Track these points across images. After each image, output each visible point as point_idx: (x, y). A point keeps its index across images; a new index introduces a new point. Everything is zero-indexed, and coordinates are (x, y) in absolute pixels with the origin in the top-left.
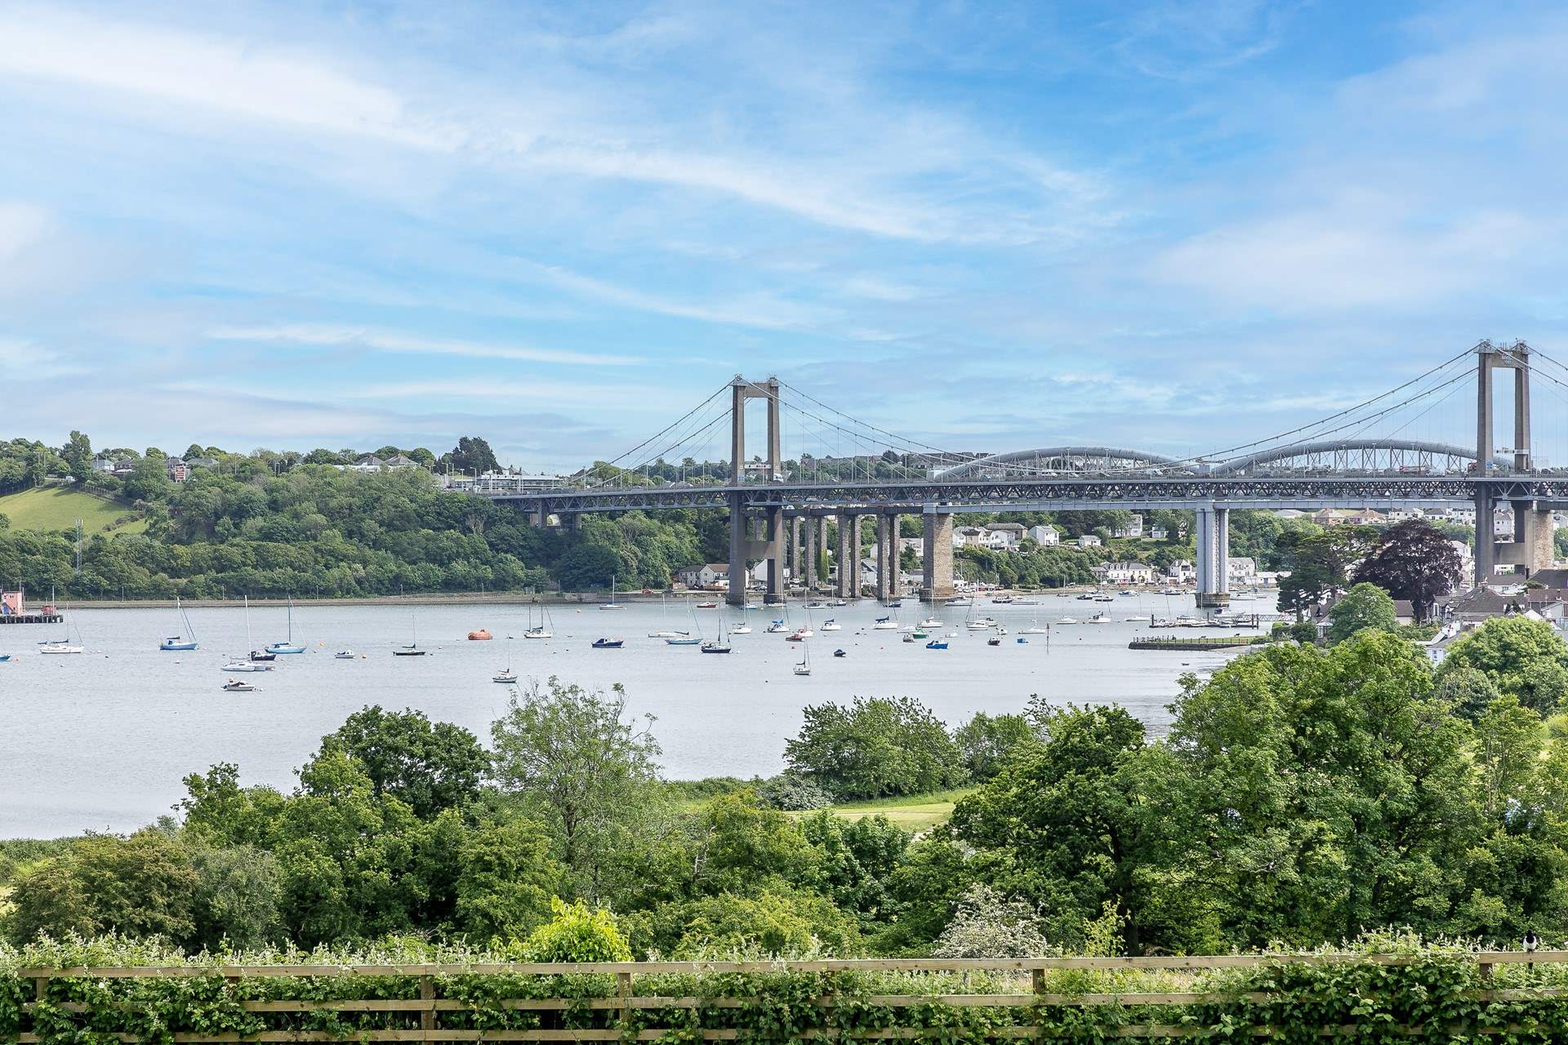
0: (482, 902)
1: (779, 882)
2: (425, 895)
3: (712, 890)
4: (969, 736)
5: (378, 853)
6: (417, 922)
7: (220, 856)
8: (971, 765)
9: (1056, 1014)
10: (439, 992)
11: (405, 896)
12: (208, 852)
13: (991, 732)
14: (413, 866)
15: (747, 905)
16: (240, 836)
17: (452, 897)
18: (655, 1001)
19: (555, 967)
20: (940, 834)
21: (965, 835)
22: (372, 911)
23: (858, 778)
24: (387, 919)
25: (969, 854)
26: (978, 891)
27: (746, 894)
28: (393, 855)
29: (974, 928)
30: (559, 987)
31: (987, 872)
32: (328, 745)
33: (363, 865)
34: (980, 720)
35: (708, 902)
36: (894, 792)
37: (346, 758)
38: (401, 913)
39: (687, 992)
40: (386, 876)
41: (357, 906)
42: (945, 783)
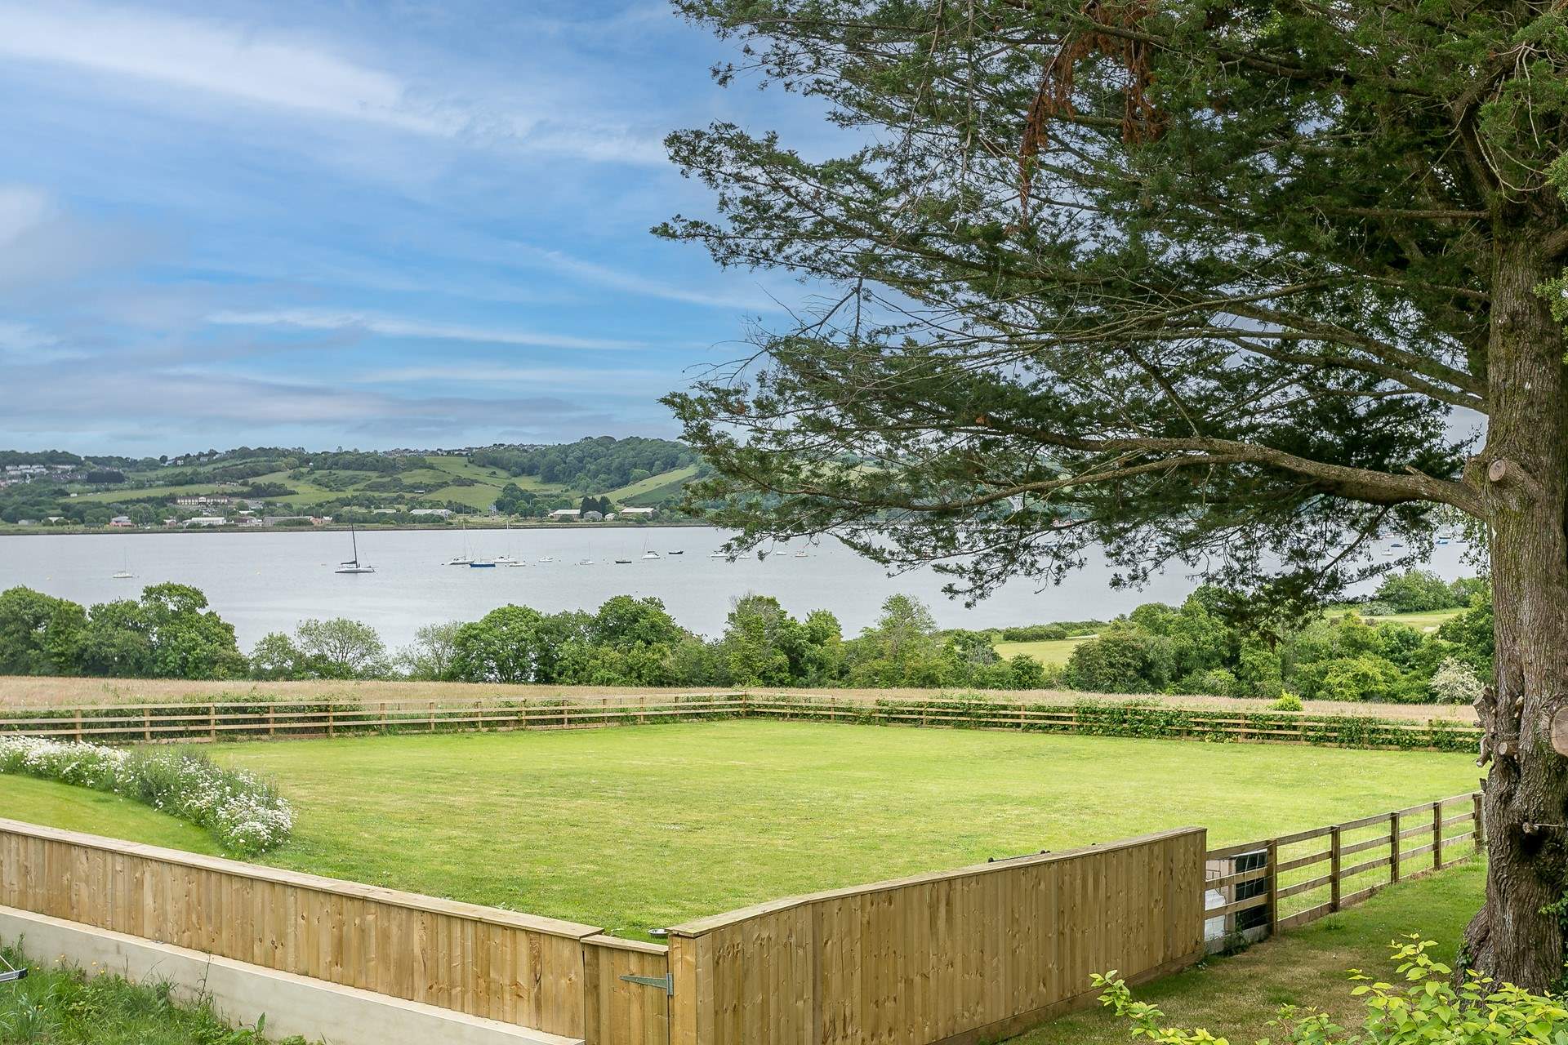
0: (1250, 658)
1: (1368, 653)
2: (1228, 655)
3: (1341, 656)
4: (1456, 586)
5: (1210, 638)
6: (1225, 666)
7: (1152, 639)
8: (1456, 598)
9: (1435, 733)
10: (1246, 718)
11: (1219, 654)
12: (1147, 637)
13: (1465, 585)
14: (1223, 643)
15: (1354, 662)
16: (1157, 631)
17: (1238, 656)
18: (1311, 724)
19: (1281, 712)
20: (1433, 638)
21: (1444, 637)
22: (1208, 661)
23: (1407, 604)
24: (1213, 664)
25: (1445, 644)
26: (1449, 660)
27: (1354, 658)
28: (1216, 639)
29: (1447, 674)
30: (1282, 718)
31: (1453, 652)
32: (1190, 598)
33: (1204, 643)
34: (1460, 580)
35: (1339, 660)
36: (1422, 609)
37: (1198, 604)
38: (1218, 661)
39: (1321, 721)
40: (1213, 647)
41: (1202, 658)
42: (1445, 606)
